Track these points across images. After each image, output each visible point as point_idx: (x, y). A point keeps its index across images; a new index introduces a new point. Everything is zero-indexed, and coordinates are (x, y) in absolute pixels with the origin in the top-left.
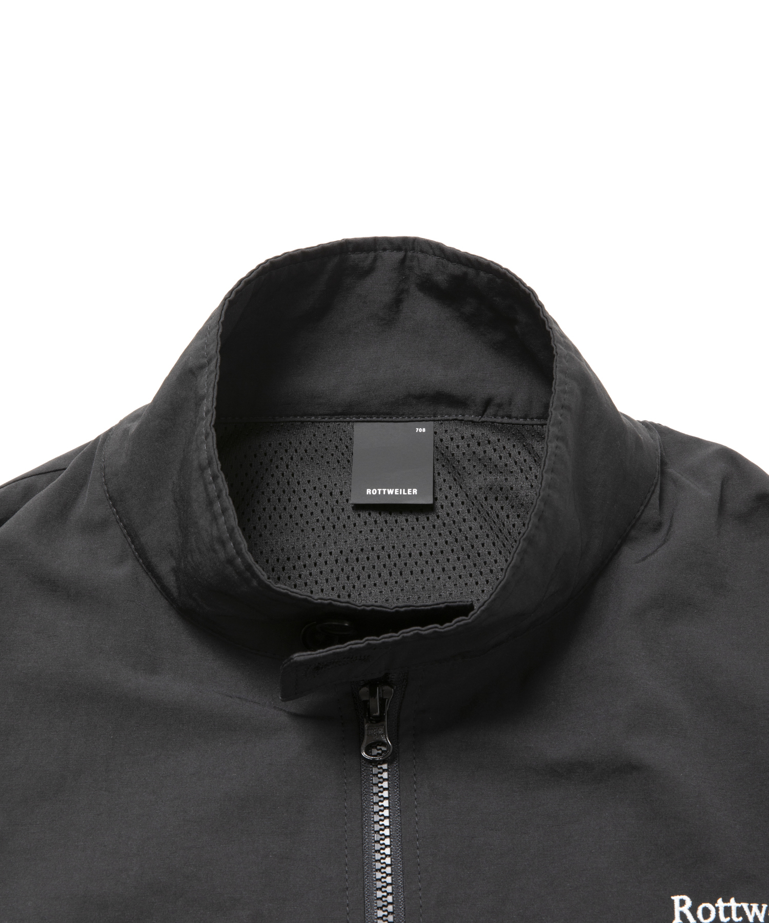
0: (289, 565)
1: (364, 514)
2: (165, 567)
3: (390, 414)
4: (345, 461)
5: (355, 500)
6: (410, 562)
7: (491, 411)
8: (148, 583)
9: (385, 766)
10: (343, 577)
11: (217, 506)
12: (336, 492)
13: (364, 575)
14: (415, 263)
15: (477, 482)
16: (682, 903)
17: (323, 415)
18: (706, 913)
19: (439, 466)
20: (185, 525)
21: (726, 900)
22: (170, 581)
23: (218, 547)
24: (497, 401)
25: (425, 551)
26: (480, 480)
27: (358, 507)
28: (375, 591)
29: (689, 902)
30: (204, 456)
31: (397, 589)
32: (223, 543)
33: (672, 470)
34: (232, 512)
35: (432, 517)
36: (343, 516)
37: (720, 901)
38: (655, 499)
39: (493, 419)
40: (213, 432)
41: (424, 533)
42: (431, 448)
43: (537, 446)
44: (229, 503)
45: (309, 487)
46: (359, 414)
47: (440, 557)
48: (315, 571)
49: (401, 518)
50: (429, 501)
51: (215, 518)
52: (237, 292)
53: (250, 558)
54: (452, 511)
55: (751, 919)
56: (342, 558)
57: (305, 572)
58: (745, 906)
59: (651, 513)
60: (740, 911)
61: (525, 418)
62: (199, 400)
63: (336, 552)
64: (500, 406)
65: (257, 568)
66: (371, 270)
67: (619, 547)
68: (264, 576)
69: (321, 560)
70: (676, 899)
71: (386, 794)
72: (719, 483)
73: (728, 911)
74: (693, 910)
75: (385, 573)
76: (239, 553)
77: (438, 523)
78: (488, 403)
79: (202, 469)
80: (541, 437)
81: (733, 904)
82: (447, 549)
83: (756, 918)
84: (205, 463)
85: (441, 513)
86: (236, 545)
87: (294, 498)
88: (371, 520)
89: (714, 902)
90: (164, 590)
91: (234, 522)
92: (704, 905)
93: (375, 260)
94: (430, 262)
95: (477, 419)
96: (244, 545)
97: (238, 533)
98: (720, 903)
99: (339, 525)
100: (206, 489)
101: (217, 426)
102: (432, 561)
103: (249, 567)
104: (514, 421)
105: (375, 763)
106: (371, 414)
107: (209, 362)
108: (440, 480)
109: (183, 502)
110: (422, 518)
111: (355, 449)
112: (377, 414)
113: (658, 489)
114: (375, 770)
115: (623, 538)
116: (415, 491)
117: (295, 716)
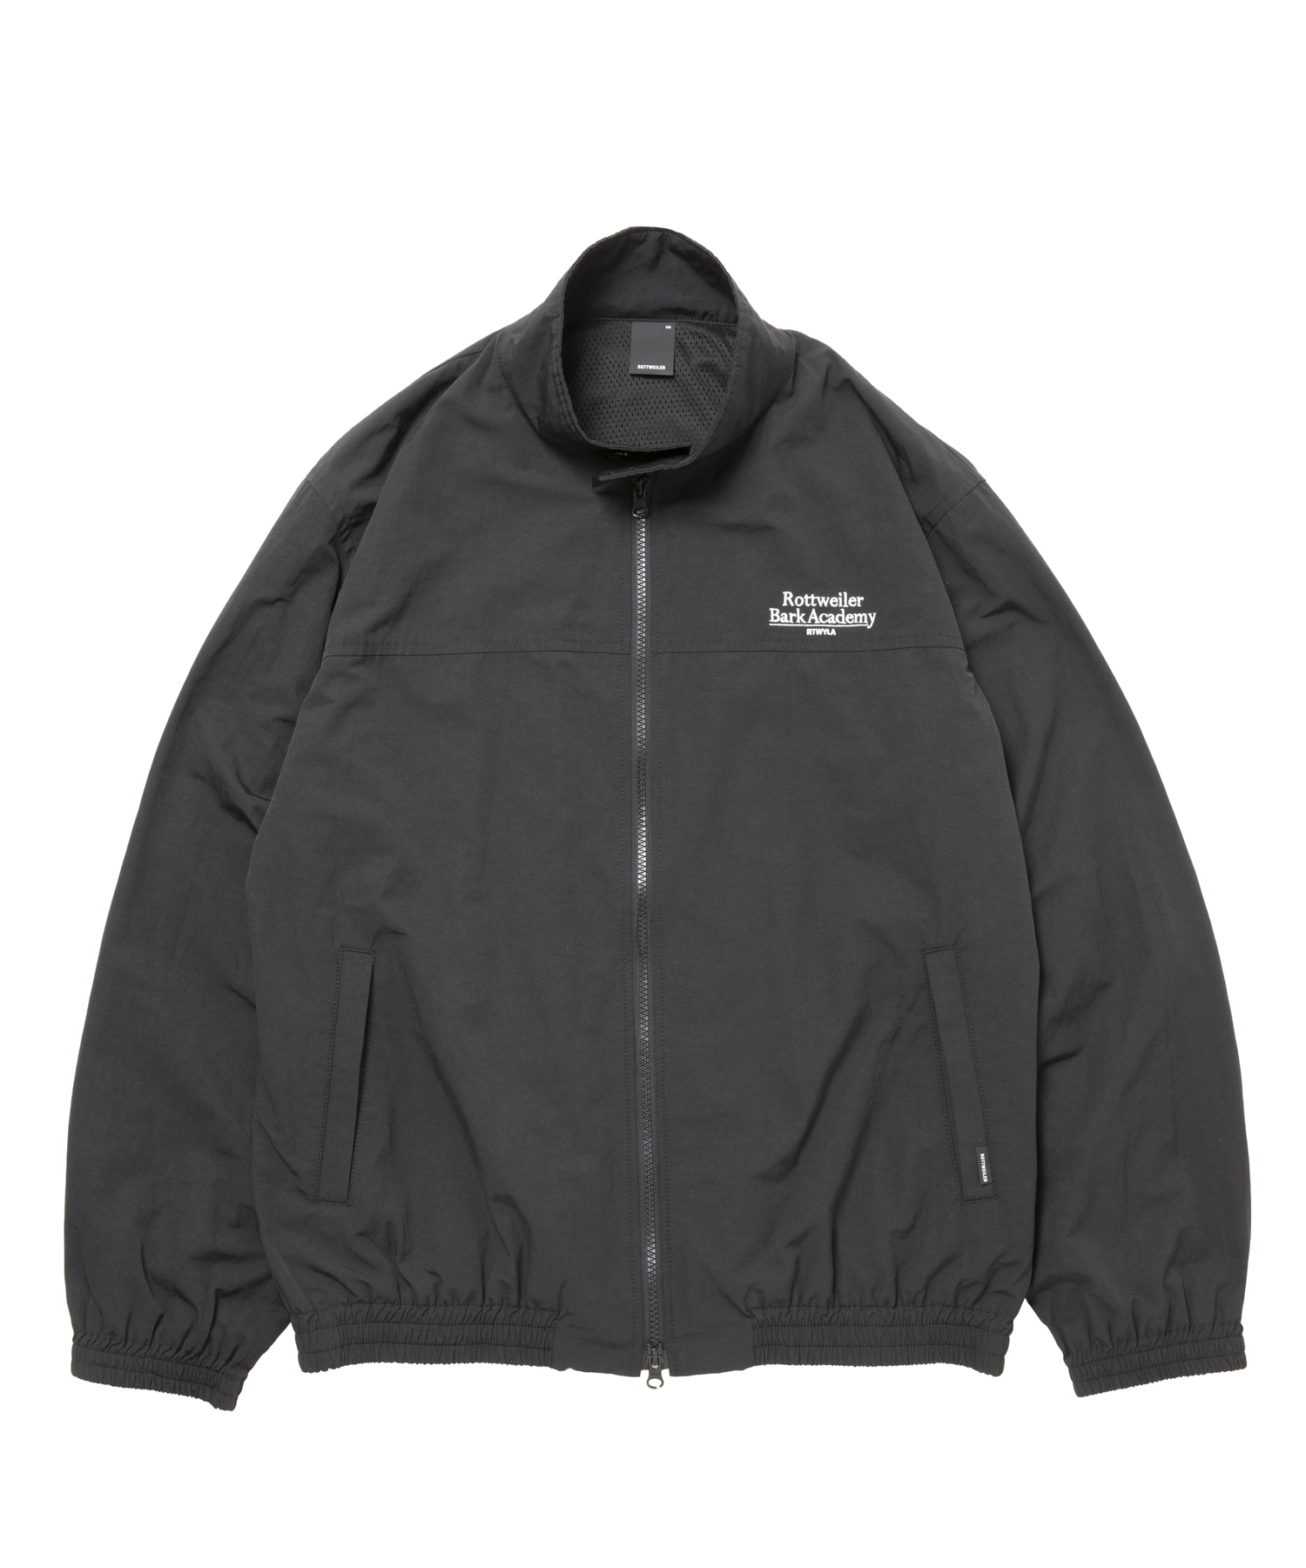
0: (596, 407)
1: (636, 379)
2: (533, 415)
3: (652, 318)
4: (627, 344)
5: (631, 371)
6: (660, 406)
7: (707, 318)
8: (523, 420)
9: (644, 520)
10: (624, 414)
11: (562, 398)
12: (622, 365)
13: (635, 413)
14: (668, 238)
15: (698, 359)
16: (788, 595)
17: (616, 317)
18: (799, 601)
19: (677, 351)
20: (544, 398)
21: (809, 595)
22: (535, 422)
23: (562, 417)
24: (710, 313)
25: (668, 400)
26: (699, 360)
27: (633, 375)
28: (641, 422)
29: (791, 595)
30: (555, 370)
31: (652, 421)
32: (565, 417)
33: (800, 359)
34: (570, 403)
35: (673, 381)
36: (625, 379)
37: (806, 595)
38: (791, 380)
39: (708, 322)
40: (560, 359)
41: (668, 390)
42: (674, 339)
43: (730, 339)
44: (568, 398)
45: (607, 361)
46: (634, 317)
47: (676, 404)
48: (610, 410)
49: (656, 381)
50: (672, 374)
51: (560, 403)
52: (573, 272)
53: (579, 428)
54: (684, 378)
55: (821, 605)
56: (624, 404)
57: (605, 411)
58: (818, 598)
59: (788, 387)
60: (816, 601)
61: (725, 322)
62: (552, 336)
63: (621, 400)
64: (712, 316)
65: (582, 433)
66: (644, 240)
67: (770, 406)
68: (585, 437)
69: (613, 405)
70: (785, 593)
71: (644, 535)
72: (825, 371)
73: (810, 601)
74: (793, 599)
75: (647, 413)
76: (573, 424)
77: (676, 384)
78: (705, 314)
79: (554, 376)
80: (734, 334)
81: (813, 597)
82: (680, 399)
83: (823, 604)
84: (556, 373)
85: (677, 379)
86: (571, 419)
87: (600, 367)
88: (640, 382)
89: (803, 596)
90: (532, 425)
91: (571, 408)
92: (798, 597)
93: (646, 236)
94: (676, 240)
95: (699, 322)
96: (576, 421)
97: (573, 414)
98: (806, 597)
99: (623, 384)
100: (556, 387)
101: (562, 355)
102: (672, 406)
103: (578, 432)
104: (719, 323)
105: (638, 519)
106: (641, 318)
107: (558, 316)
108: (677, 360)
109: (543, 386)
110: (667, 382)
111: (632, 338)
112: (645, 317)
113: (792, 374)
114: (639, 522)
115: (773, 401)
116: (664, 367)
117: (599, 493)
